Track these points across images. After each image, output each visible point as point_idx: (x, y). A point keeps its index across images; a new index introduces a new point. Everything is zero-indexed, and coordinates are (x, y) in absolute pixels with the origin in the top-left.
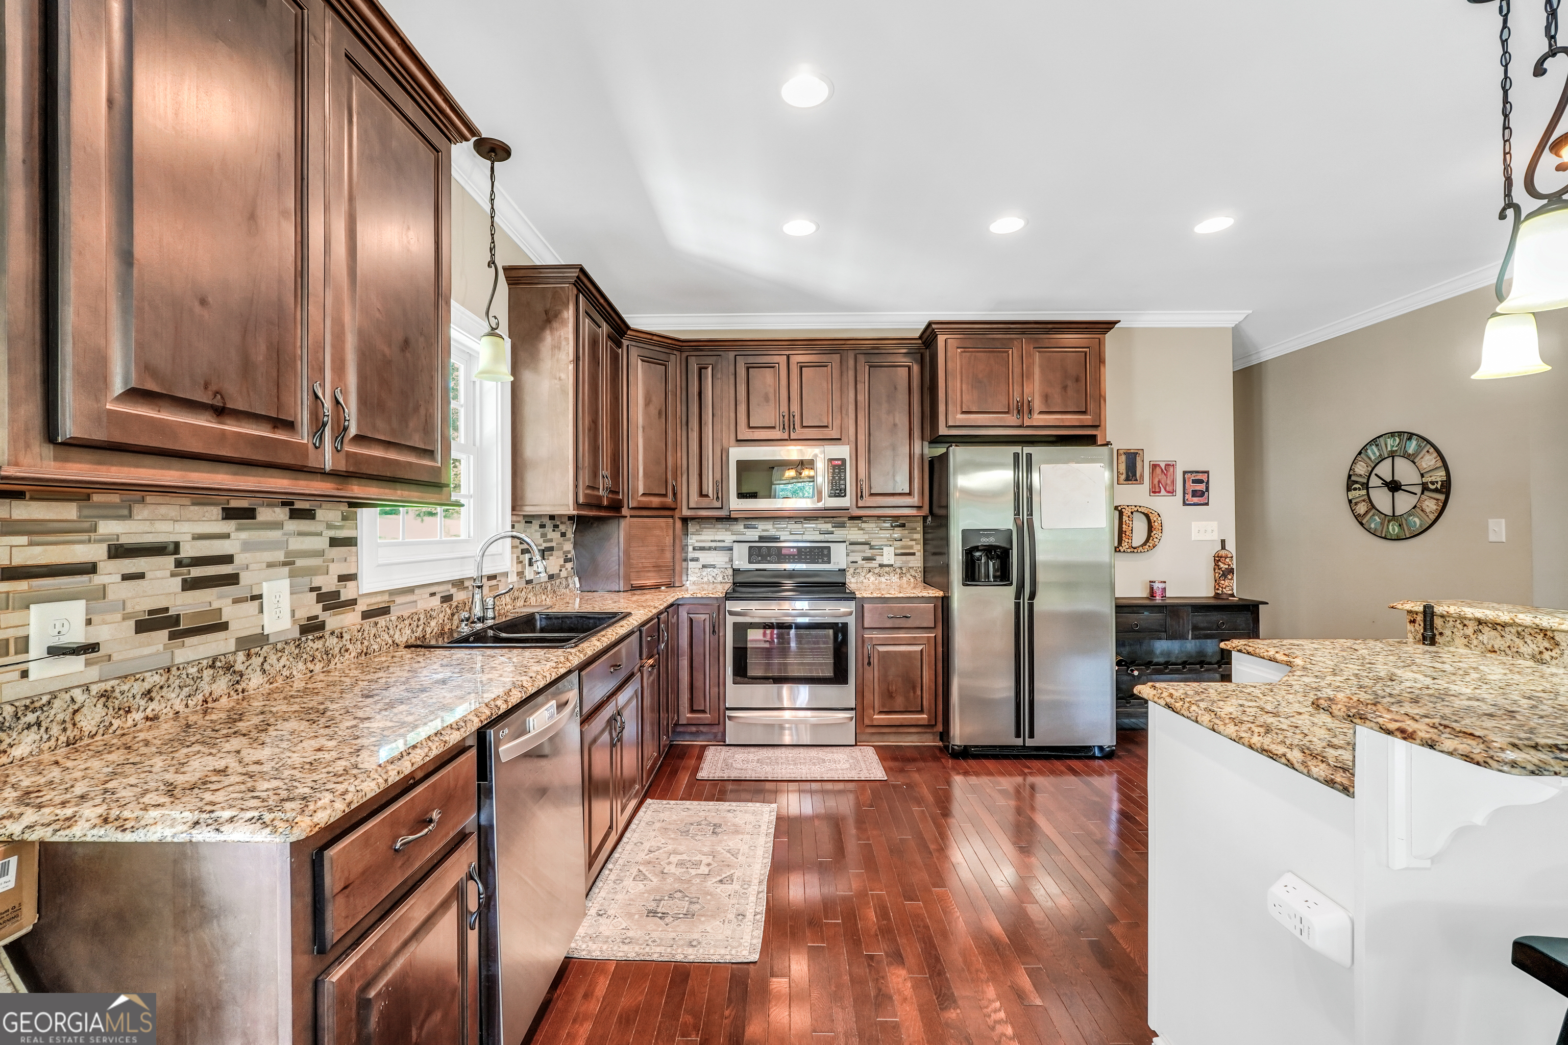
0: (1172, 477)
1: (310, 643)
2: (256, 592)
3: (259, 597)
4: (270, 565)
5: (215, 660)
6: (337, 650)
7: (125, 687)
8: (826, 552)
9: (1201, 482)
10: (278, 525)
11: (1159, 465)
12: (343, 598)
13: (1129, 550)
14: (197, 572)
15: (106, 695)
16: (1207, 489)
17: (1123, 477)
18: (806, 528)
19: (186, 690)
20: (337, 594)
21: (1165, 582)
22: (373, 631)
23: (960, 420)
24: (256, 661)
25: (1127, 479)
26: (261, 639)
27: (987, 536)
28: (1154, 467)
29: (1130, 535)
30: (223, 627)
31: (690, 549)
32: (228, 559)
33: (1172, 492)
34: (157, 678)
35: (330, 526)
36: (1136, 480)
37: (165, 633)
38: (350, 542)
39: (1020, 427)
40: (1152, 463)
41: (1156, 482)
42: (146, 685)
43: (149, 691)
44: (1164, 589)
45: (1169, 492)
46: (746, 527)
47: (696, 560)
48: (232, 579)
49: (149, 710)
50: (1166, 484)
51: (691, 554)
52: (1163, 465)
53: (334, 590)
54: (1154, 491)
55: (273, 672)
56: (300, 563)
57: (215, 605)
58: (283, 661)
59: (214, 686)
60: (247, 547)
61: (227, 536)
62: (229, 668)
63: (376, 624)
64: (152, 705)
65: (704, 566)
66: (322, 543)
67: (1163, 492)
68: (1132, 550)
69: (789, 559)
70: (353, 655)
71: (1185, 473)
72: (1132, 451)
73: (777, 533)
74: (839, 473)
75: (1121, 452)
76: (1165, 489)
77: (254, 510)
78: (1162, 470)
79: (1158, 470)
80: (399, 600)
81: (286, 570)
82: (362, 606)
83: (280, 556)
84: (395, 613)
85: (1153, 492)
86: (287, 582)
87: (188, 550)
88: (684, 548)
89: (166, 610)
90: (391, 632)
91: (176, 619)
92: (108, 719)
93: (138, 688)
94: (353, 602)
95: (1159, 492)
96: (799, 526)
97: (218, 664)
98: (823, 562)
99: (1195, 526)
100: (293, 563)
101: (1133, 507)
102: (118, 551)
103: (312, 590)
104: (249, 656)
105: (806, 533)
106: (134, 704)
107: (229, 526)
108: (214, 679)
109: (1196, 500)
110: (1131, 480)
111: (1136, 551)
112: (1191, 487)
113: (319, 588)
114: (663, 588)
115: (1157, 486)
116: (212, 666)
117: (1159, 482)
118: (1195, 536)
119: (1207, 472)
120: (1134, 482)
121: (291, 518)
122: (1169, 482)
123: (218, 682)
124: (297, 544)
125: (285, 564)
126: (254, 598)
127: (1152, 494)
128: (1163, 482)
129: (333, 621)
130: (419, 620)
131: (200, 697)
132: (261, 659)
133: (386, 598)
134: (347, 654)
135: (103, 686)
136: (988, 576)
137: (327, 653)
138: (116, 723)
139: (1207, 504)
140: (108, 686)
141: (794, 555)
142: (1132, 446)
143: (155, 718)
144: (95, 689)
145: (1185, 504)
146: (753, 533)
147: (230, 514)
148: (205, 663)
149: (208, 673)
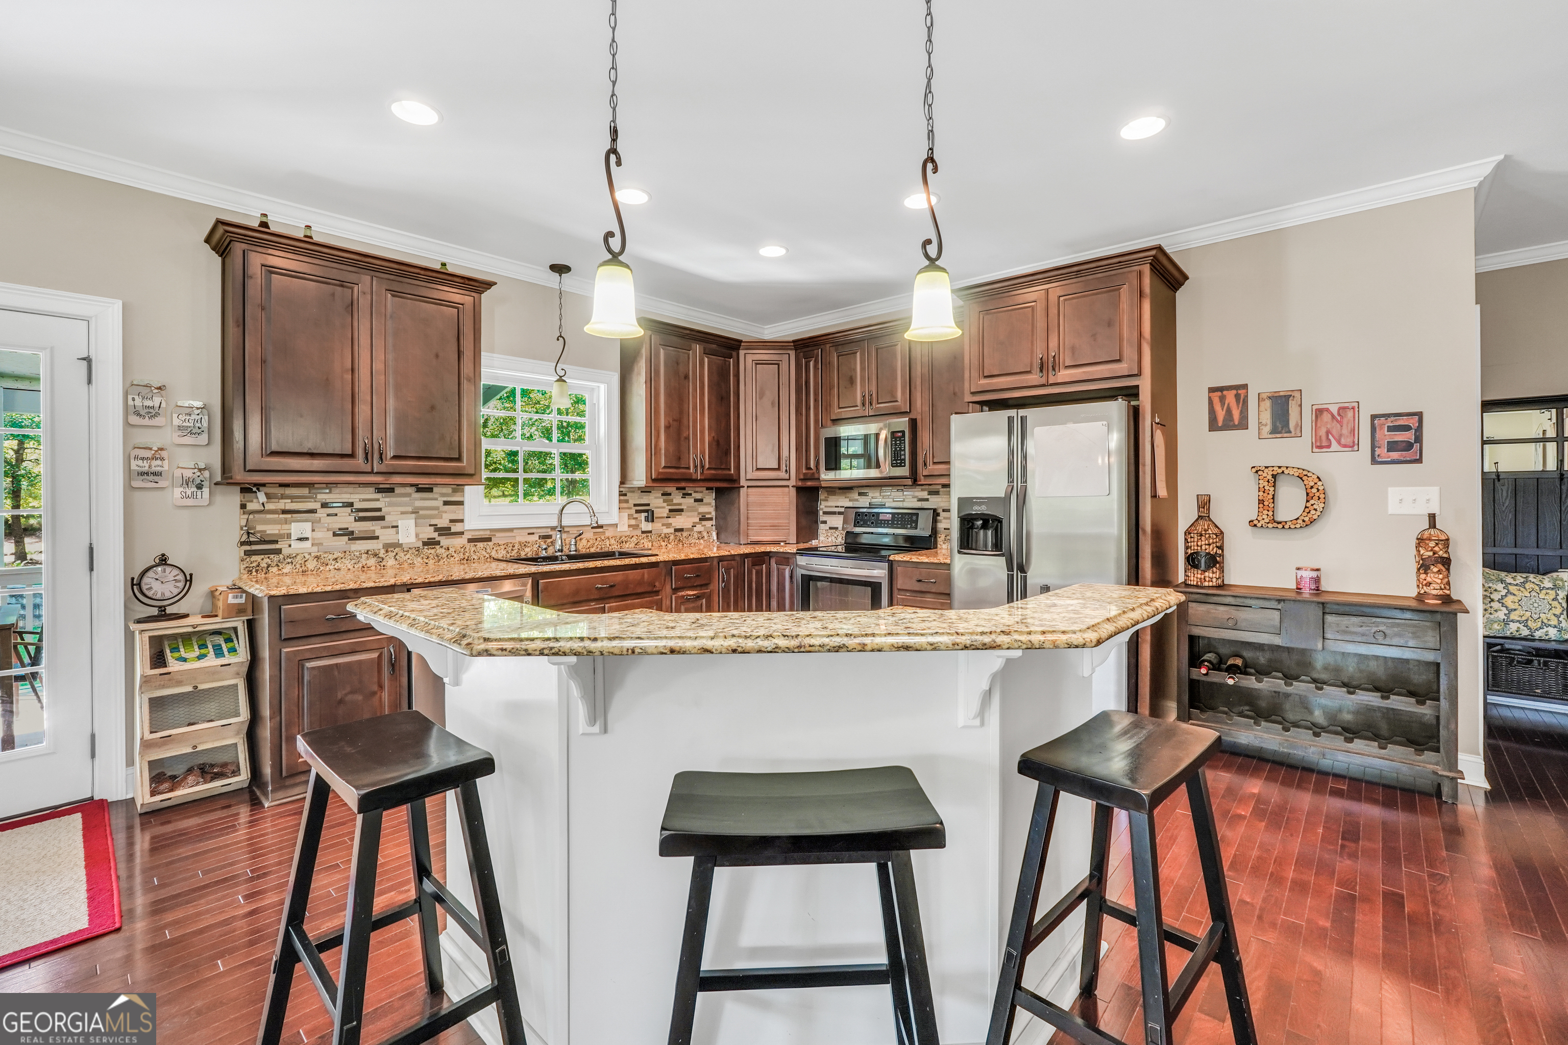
0: (1351, 425)
1: (427, 551)
2: (395, 524)
3: (397, 527)
4: (402, 513)
5: (368, 551)
6: (445, 555)
7: (326, 556)
8: (914, 518)
9: (1407, 428)
10: (409, 495)
11: (1327, 410)
12: (452, 531)
13: (1270, 525)
14: (361, 514)
15: (318, 558)
16: (1419, 439)
17: (1268, 428)
18: (906, 495)
19: (353, 561)
20: (449, 529)
21: (1318, 570)
22: (473, 549)
23: (982, 385)
24: (391, 555)
25: (1274, 431)
26: (398, 545)
27: (980, 504)
28: (1319, 412)
29: (1271, 505)
30: (377, 538)
31: (821, 513)
32: (379, 510)
33: (1353, 446)
34: (339, 554)
35: (443, 495)
36: (1290, 432)
37: (347, 538)
38: (461, 503)
39: (1043, 385)
40: (1314, 407)
41: (1322, 432)
42: (335, 556)
43: (336, 559)
44: (1317, 580)
45: (1345, 446)
46: (860, 494)
47: (825, 522)
48: (382, 518)
49: (336, 566)
50: (1341, 435)
51: (822, 518)
52: (1334, 409)
53: (446, 526)
54: (1320, 445)
55: (401, 560)
56: (421, 512)
57: (372, 528)
58: (408, 556)
59: (368, 562)
60: (390, 505)
61: (378, 500)
62: (375, 555)
63: (476, 546)
64: (337, 564)
65: (830, 528)
66: (439, 503)
67: (1334, 445)
68: (1275, 525)
69: (888, 524)
70: (456, 559)
71: (1374, 417)
72: (1282, 394)
73: (884, 500)
74: (900, 444)
75: (1264, 396)
76: (1339, 442)
77: (393, 489)
78: (1333, 416)
79: (1326, 417)
80: (498, 535)
81: (414, 515)
82: (468, 536)
83: (410, 509)
84: (494, 540)
85: (1318, 447)
86: (413, 521)
87: (357, 505)
88: (816, 513)
89: (348, 529)
90: (488, 551)
91: (352, 533)
92: (318, 566)
93: (331, 557)
94: (462, 533)
95: (1329, 446)
96: (900, 493)
97: (370, 553)
98: (911, 528)
99: (1394, 493)
100: (418, 512)
101: (1275, 469)
102: (324, 505)
103: (430, 525)
104: (387, 551)
105: (906, 500)
106: (330, 562)
107: (379, 496)
108: (368, 558)
109: (1395, 455)
110: (1280, 433)
111: (1280, 526)
112: (1386, 437)
113: (436, 525)
114: (782, 544)
115: (1324, 438)
116: (367, 553)
117: (1328, 432)
118: (1393, 508)
119: (1420, 415)
120: (1286, 435)
121: (417, 492)
122: (1345, 431)
123: (370, 560)
124: (419, 504)
125: (413, 513)
126: (393, 527)
127: (1315, 450)
128: (1334, 432)
129: (444, 541)
130: (514, 546)
131: (361, 565)
132: (395, 554)
133: (488, 533)
134: (452, 559)
135: (316, 554)
136: (986, 545)
137: (437, 556)
138: (322, 568)
139: (1419, 461)
140: (318, 554)
141: (888, 521)
142: (1282, 386)
143: (339, 569)
144: (313, 555)
145: (1374, 461)
146: (865, 500)
147: (380, 490)
148: (363, 551)
149: (364, 556)
